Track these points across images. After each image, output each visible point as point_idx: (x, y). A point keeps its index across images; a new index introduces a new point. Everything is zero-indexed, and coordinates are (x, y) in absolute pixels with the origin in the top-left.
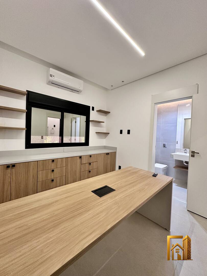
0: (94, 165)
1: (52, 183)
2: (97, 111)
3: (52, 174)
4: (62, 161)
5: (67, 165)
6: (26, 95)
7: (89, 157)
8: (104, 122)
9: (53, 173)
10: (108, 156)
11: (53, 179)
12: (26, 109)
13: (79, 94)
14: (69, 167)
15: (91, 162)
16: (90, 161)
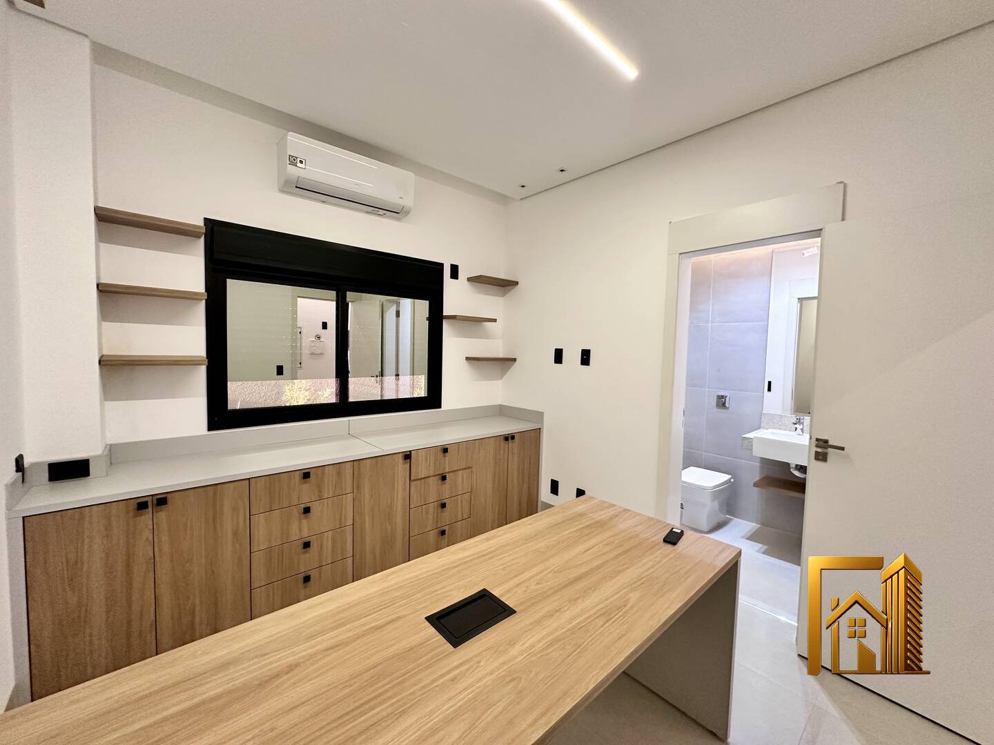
0: (460, 482)
1: (305, 553)
2: (469, 279)
3: (304, 521)
4: (339, 473)
5: (359, 487)
6: (203, 237)
7: (440, 454)
8: (495, 320)
9: (306, 518)
10: (510, 444)
11: (307, 540)
12: (206, 291)
13: (399, 219)
14: (367, 495)
15: (447, 471)
16: (445, 468)
